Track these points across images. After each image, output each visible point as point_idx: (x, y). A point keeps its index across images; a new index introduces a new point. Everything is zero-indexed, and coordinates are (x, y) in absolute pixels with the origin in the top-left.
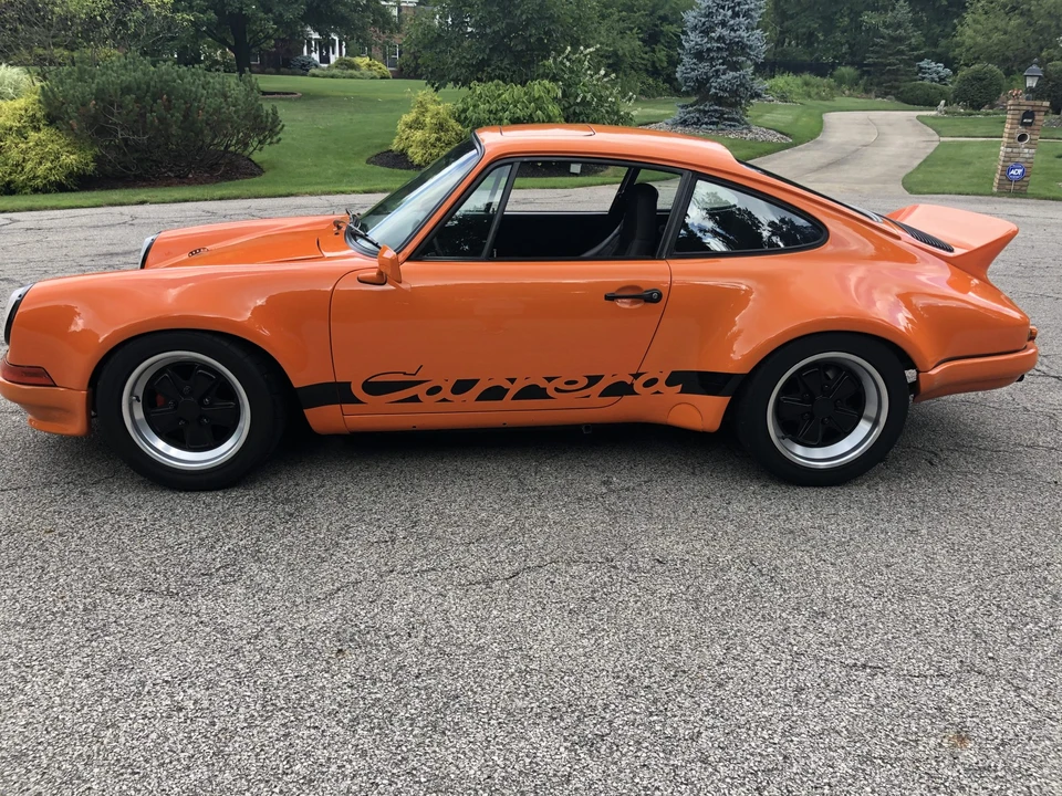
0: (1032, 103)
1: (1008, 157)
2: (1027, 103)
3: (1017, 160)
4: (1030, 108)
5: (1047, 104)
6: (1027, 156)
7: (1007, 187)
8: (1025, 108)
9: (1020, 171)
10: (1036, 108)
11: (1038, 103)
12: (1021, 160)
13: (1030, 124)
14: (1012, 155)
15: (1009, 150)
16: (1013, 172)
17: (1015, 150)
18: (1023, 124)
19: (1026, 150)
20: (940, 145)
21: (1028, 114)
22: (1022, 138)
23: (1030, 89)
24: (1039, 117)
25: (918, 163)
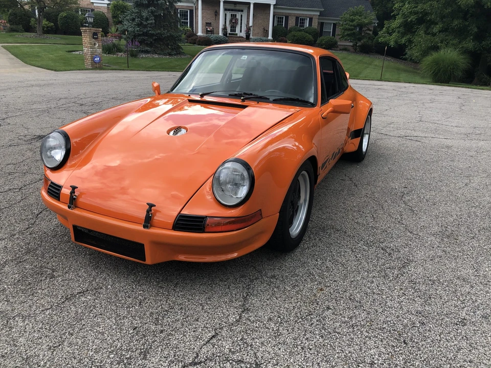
0: (95, 29)
1: (92, 53)
2: (93, 29)
3: (96, 54)
4: (95, 31)
5: (101, 29)
6: (99, 52)
7: (95, 66)
8: (93, 31)
9: (98, 59)
10: (97, 31)
11: (98, 29)
12: (97, 54)
13: (97, 38)
15: (92, 50)
16: (96, 59)
17: (94, 50)
18: (94, 38)
19: (98, 50)
20: (5, 47)
21: (95, 34)
22: (95, 44)
23: (91, 23)
24: (99, 35)
25: (13, 56)
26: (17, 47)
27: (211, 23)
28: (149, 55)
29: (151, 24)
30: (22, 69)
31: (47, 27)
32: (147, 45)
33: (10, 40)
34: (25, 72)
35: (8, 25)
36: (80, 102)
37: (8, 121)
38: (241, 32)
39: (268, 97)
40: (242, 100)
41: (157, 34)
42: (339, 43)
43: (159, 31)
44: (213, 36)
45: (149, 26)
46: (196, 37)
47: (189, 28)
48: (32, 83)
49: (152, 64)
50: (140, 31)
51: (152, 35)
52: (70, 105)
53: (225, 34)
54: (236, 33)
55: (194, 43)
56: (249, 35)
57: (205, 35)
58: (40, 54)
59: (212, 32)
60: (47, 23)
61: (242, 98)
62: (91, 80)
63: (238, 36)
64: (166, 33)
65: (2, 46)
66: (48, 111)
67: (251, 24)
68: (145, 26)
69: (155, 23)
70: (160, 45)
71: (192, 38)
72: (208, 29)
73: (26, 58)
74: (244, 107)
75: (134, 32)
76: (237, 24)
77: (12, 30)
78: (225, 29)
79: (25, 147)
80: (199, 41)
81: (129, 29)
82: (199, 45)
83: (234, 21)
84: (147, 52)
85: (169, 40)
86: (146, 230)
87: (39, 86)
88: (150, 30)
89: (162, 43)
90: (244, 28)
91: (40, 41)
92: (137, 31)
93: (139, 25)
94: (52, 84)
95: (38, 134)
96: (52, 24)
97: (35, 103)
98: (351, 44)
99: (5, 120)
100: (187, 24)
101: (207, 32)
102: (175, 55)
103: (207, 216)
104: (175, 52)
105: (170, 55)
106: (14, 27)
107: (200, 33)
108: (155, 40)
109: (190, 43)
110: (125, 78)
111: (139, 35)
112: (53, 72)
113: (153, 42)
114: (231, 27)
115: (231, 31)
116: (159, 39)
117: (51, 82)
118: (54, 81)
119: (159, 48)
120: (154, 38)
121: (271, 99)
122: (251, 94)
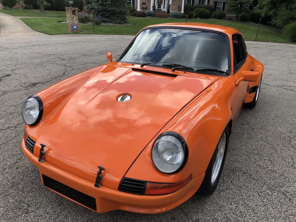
0: (74, 8)
3: (74, 24)
4: (74, 9)
5: (77, 8)
6: (76, 23)
7: (74, 31)
8: (73, 9)
9: (76, 27)
10: (75, 10)
11: (75, 8)
12: (75, 24)
13: (75, 14)
14: (73, 22)
15: (72, 21)
16: (74, 27)
17: (73, 21)
18: (73, 14)
19: (76, 21)
20: (21, 19)
21: (74, 11)
22: (74, 18)
23: (71, 4)
24: (76, 12)
25: (25, 25)
26: (28, 19)
27: (145, 3)
28: (107, 24)
29: (109, 4)
30: (30, 34)
31: (47, 6)
32: (106, 17)
33: (25, 15)
34: (32, 35)
35: (24, 5)
36: (62, 57)
37: (16, 71)
38: (164, 8)
39: (193, 68)
40: (173, 70)
41: (112, 10)
42: (227, 15)
43: (113, 9)
44: (146, 11)
45: (108, 5)
46: (136, 12)
47: (132, 6)
48: (35, 43)
49: (109, 29)
50: (102, 9)
51: (109, 11)
52: (56, 59)
53: (154, 10)
54: (161, 9)
55: (135, 16)
56: (169, 10)
57: (142, 10)
58: (42, 24)
59: (146, 8)
60: (47, 3)
61: (173, 68)
62: (71, 41)
63: (162, 11)
64: (117, 10)
65: (20, 18)
66: (41, 64)
67: (170, 3)
68: (105, 6)
69: (111, 3)
70: (114, 17)
71: (134, 12)
72: (144, 7)
73: (33, 26)
74: (175, 76)
75: (98, 9)
76: (162, 3)
77: (26, 8)
78: (154, 6)
79: (23, 92)
80: (138, 14)
81: (95, 8)
82: (138, 17)
83: (160, 1)
84: (106, 22)
85: (119, 14)
86: (96, 188)
87: (39, 45)
88: (108, 8)
89: (115, 16)
90: (166, 6)
91: (42, 15)
92: (100, 9)
93: (101, 5)
94: (47, 44)
95: (33, 82)
96: (50, 4)
97: (34, 58)
98: (235, 16)
99: (14, 71)
100: (131, 3)
101: (143, 8)
102: (123, 23)
103: (146, 181)
104: (123, 22)
105: (120, 23)
106: (27, 6)
107: (139, 9)
108: (111, 14)
109: (132, 16)
110: (92, 40)
111: (101, 11)
112: (48, 35)
113: (110, 15)
114: (158, 6)
115: (158, 8)
116: (114, 13)
117: (46, 42)
118: (48, 42)
119: (114, 19)
120: (110, 13)
121: (195, 69)
122: (180, 65)
